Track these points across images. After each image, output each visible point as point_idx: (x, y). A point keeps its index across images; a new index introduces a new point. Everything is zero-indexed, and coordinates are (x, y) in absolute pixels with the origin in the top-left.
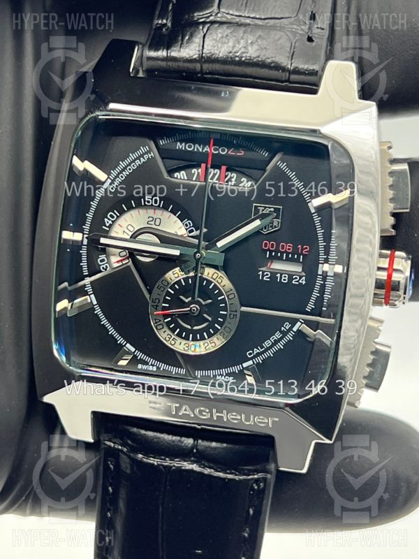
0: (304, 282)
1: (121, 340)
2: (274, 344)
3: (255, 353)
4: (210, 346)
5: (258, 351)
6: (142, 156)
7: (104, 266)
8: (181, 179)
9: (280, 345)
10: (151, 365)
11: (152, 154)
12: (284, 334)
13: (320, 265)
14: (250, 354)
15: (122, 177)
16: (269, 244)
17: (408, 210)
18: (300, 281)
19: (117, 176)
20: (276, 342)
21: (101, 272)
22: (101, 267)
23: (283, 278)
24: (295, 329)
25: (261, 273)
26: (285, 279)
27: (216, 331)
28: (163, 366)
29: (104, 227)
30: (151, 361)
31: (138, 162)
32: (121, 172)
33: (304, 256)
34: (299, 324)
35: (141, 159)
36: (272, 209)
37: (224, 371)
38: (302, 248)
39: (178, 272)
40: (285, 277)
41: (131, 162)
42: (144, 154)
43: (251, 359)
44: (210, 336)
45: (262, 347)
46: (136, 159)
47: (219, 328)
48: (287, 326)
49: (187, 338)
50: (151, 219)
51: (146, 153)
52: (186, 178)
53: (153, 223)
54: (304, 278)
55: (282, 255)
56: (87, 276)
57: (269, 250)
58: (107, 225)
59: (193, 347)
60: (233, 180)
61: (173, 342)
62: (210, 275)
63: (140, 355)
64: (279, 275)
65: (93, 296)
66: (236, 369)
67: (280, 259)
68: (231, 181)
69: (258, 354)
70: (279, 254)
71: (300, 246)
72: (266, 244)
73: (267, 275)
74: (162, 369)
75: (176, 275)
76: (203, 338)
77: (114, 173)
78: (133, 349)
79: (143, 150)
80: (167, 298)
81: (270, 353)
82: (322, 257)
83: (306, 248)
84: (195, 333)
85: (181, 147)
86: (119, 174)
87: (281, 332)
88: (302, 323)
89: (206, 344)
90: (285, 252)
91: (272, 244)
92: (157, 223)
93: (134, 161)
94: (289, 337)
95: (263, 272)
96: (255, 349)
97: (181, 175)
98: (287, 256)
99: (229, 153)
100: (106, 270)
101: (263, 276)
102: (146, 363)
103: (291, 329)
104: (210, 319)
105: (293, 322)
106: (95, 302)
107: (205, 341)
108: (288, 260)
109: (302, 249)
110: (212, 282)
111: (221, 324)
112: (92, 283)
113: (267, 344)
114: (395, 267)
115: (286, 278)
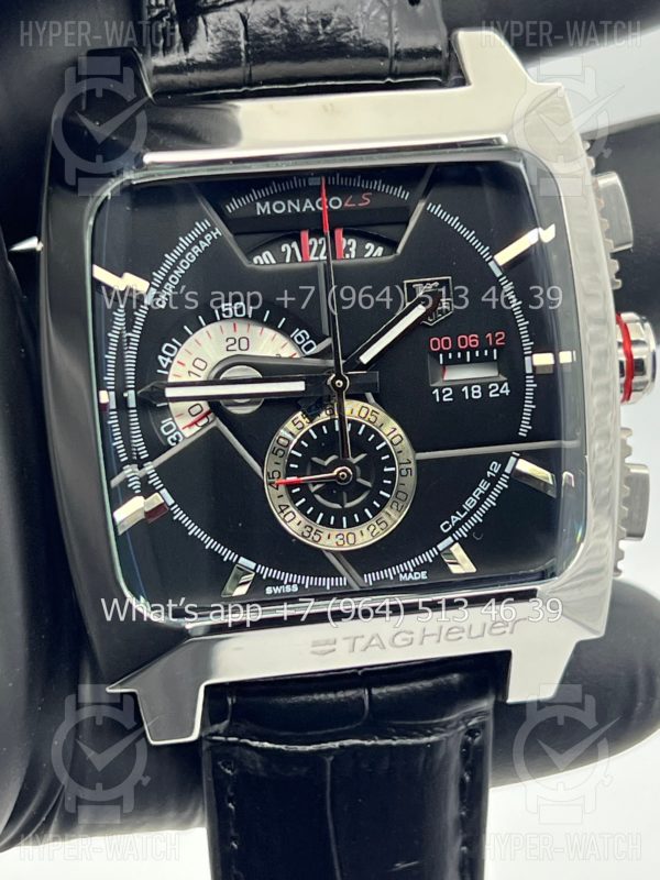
0: (507, 392)
1: (228, 555)
2: (480, 501)
3: (453, 522)
4: (378, 529)
5: (457, 519)
6: (201, 237)
7: (174, 437)
8: (265, 264)
9: (490, 502)
10: (288, 583)
11: (218, 232)
12: (494, 481)
13: (527, 359)
14: (446, 527)
15: (174, 279)
16: (440, 343)
17: (630, 246)
18: (501, 391)
19: (166, 280)
20: (484, 497)
21: (171, 447)
22: (169, 439)
23: (474, 392)
24: (508, 470)
25: (436, 391)
26: (477, 393)
27: (383, 502)
28: (308, 581)
29: (159, 371)
30: (287, 577)
31: (196, 250)
32: (171, 272)
33: (499, 348)
34: (512, 459)
35: (201, 242)
36: (436, 284)
37: (410, 565)
38: (493, 336)
39: (301, 418)
40: (476, 389)
41: (185, 252)
42: (204, 234)
43: (450, 534)
44: (375, 512)
45: (463, 511)
46: (191, 246)
47: (388, 496)
48: (495, 467)
49: (338, 525)
50: (231, 341)
51: (207, 231)
52: (274, 262)
53: (236, 346)
54: (506, 384)
55: (464, 356)
56: (146, 460)
57: (441, 351)
58: (165, 366)
59: (351, 537)
60: (352, 249)
61: (317, 538)
62: (356, 413)
63: (266, 572)
64: (466, 389)
65: (164, 491)
66: (428, 556)
67: (463, 361)
68: (350, 253)
69: (459, 524)
70: (459, 355)
71: (489, 335)
72: (435, 343)
73: (447, 392)
74: (307, 586)
75: (300, 425)
76: (364, 519)
77: (159, 276)
78: (252, 565)
79: (201, 227)
80: (292, 466)
81: (477, 518)
82: (527, 344)
83: (500, 336)
84: (349, 513)
85: (263, 211)
86: (168, 275)
87: (488, 479)
88: (518, 458)
89: (372, 528)
90: (469, 348)
91: (446, 341)
92: (244, 346)
93: (189, 249)
94: (502, 484)
95: (440, 389)
96: (453, 517)
97: (265, 259)
98: (472, 355)
99: (346, 205)
100: (177, 442)
101: (441, 395)
102: (279, 583)
103: (502, 471)
104: (369, 484)
105: (503, 459)
106: (170, 501)
107: (368, 523)
108: (474, 360)
109: (494, 339)
110: (361, 424)
111: (389, 489)
112: (158, 470)
113: (469, 504)
114: (633, 338)
115: (479, 391)
